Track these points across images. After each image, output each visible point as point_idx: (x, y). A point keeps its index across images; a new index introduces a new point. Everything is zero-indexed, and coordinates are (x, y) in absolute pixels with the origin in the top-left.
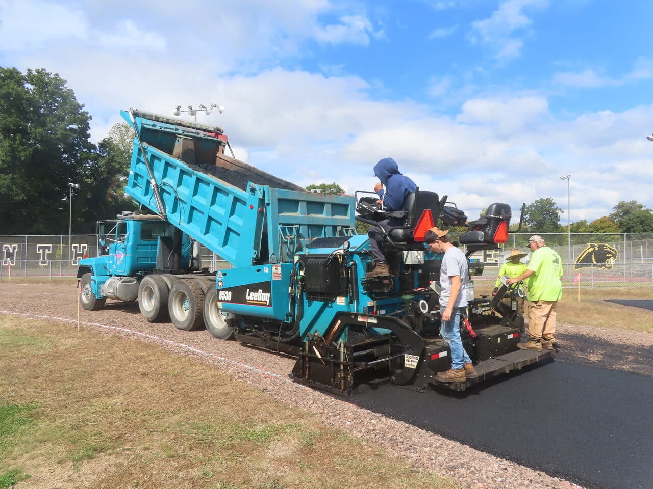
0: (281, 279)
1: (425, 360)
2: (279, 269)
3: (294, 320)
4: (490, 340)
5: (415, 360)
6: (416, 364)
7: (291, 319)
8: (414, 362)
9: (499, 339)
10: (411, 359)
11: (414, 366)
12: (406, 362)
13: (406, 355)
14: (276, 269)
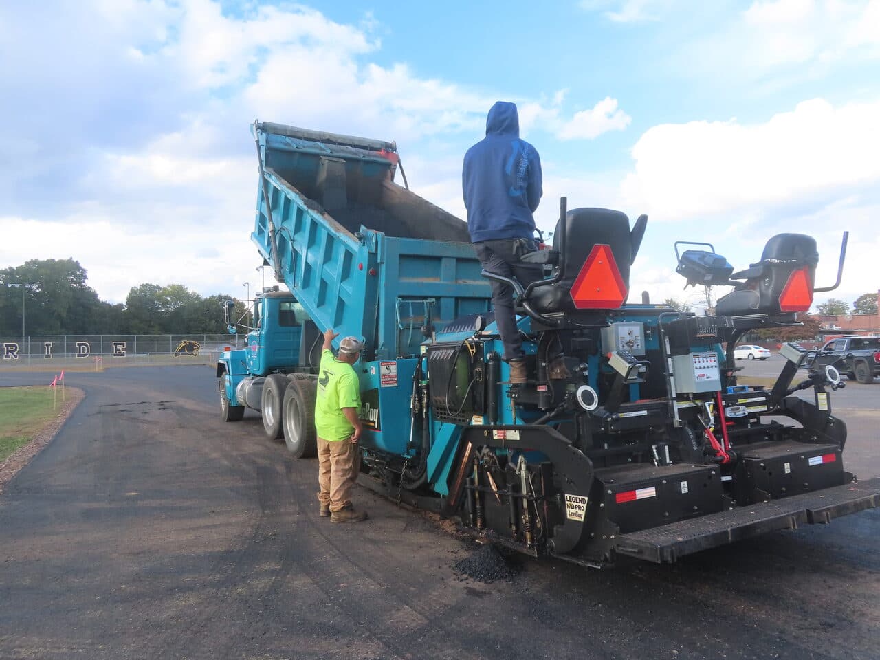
0: (396, 385)
1: (602, 505)
2: (394, 368)
3: (418, 453)
4: (764, 468)
5: (581, 504)
6: (583, 513)
7: (412, 452)
8: (580, 508)
9: (787, 465)
10: (575, 504)
11: (580, 516)
12: (568, 510)
13: (567, 496)
14: (388, 369)
